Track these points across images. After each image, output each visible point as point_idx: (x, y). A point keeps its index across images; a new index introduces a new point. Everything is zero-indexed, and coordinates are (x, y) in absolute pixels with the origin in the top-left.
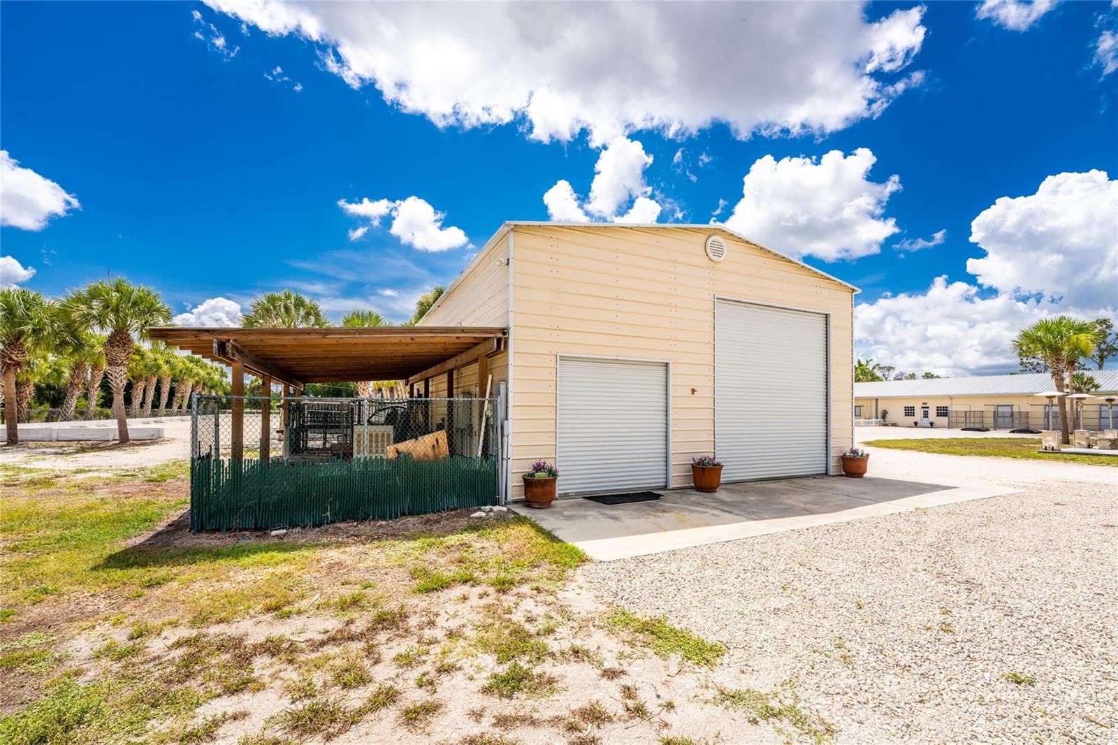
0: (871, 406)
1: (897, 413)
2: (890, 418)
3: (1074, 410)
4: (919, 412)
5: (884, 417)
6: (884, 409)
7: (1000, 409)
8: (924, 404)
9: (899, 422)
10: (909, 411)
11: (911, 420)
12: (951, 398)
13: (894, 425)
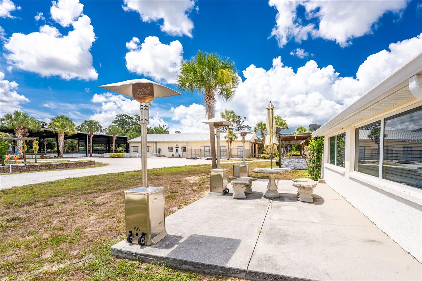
0: (154, 146)
1: (165, 151)
2: (162, 153)
3: (229, 148)
4: (174, 149)
5: (159, 152)
6: (159, 148)
7: (206, 148)
8: (176, 145)
9: (166, 155)
10: (170, 149)
11: (171, 153)
12: (187, 142)
13: (164, 156)
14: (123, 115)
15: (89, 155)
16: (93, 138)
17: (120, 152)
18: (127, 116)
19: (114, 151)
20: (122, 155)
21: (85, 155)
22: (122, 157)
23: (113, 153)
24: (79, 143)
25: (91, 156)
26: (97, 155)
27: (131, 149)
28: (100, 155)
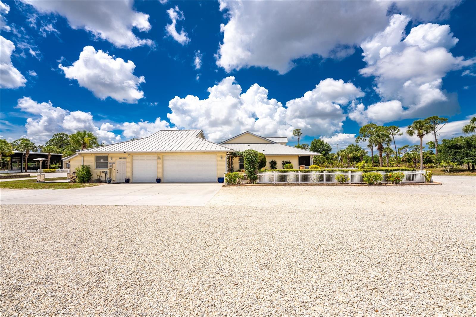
14: (61, 134)
15: (24, 171)
16: (28, 156)
17: (54, 168)
18: (65, 134)
19: (48, 167)
20: (55, 170)
21: (20, 171)
22: (54, 172)
23: (47, 168)
24: (11, 160)
25: (26, 172)
26: (32, 171)
27: (64, 165)
28: (35, 171)
